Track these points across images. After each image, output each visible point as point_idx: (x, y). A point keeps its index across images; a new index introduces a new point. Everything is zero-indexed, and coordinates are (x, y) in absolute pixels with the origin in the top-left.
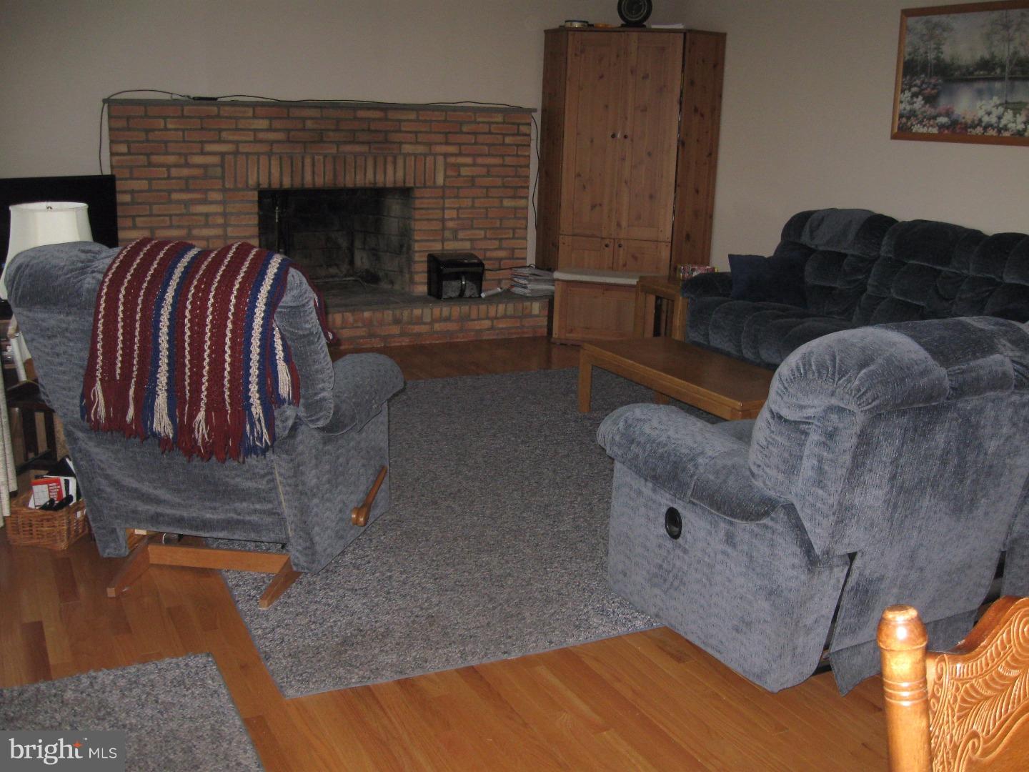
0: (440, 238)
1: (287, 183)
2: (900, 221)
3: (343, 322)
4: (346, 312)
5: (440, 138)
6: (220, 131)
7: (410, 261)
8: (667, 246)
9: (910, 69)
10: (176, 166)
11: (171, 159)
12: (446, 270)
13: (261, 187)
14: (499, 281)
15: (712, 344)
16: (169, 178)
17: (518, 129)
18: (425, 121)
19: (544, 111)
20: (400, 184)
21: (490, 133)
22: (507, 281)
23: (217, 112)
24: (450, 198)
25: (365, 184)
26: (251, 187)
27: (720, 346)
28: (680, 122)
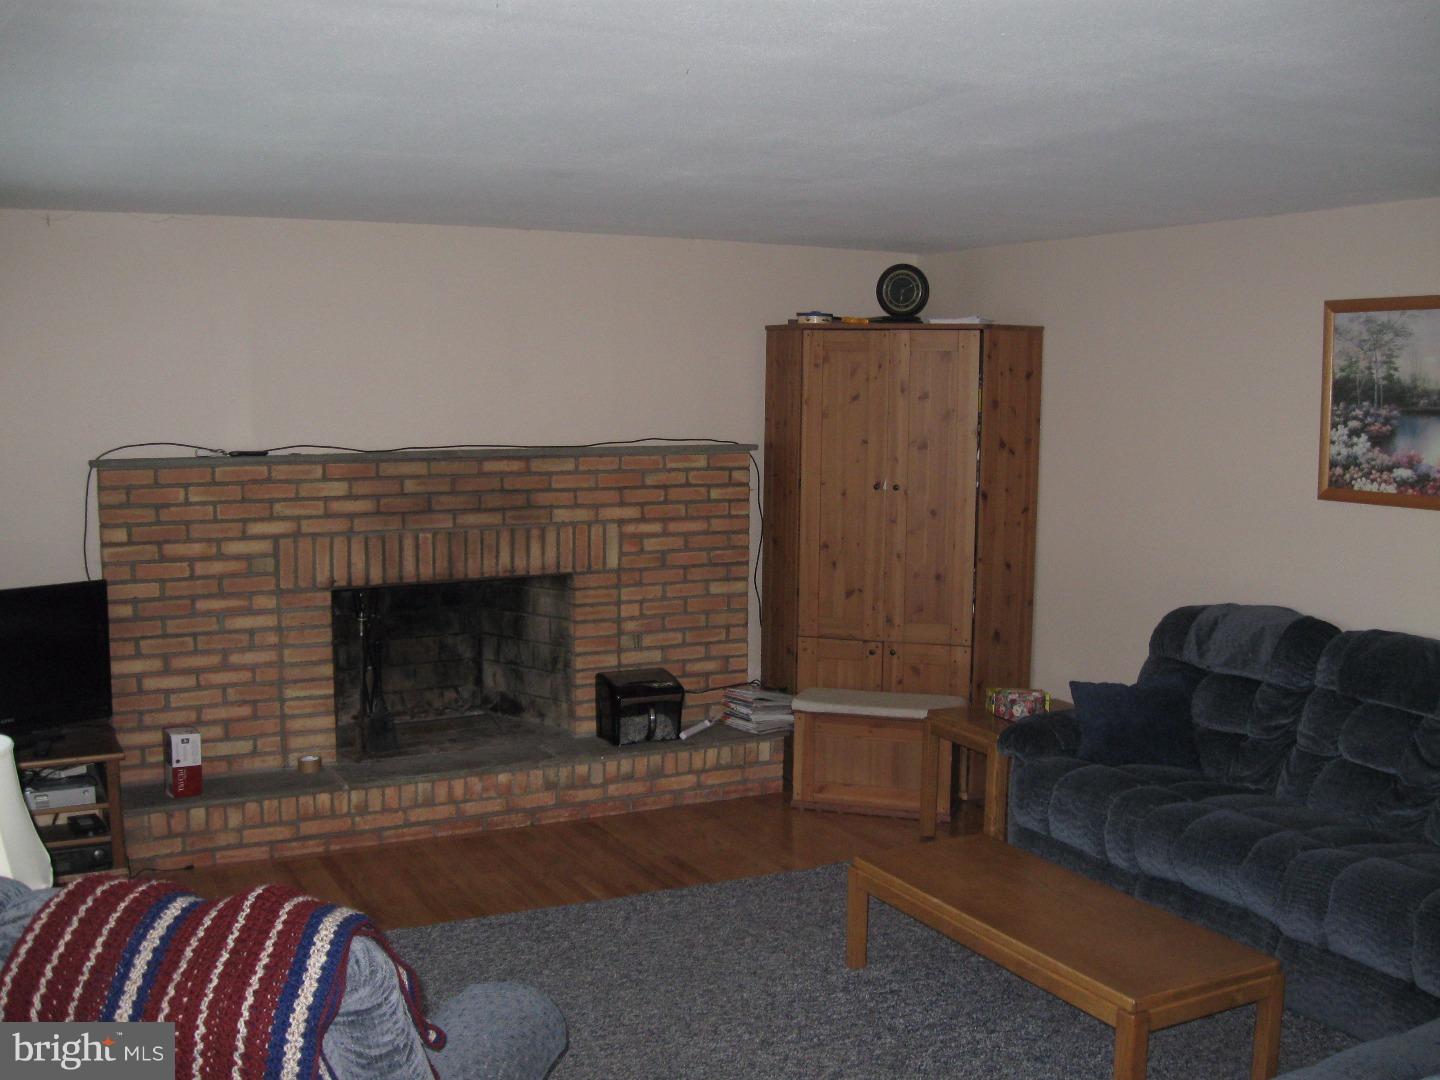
0: (613, 648)
1: (376, 578)
2: (1343, 630)
3: (465, 794)
4: (471, 776)
5: (613, 496)
6: (272, 502)
7: (569, 685)
8: (966, 652)
9: (1345, 392)
10: (204, 558)
11: (197, 549)
12: (626, 702)
13: (336, 584)
14: (707, 707)
15: (1053, 835)
16: (192, 577)
17: (730, 476)
18: (589, 472)
19: (769, 447)
20: (552, 570)
21: (688, 484)
22: (718, 707)
23: (266, 474)
24: (629, 586)
25: (498, 572)
26: (320, 586)
27: (1067, 841)
28: (979, 462)
